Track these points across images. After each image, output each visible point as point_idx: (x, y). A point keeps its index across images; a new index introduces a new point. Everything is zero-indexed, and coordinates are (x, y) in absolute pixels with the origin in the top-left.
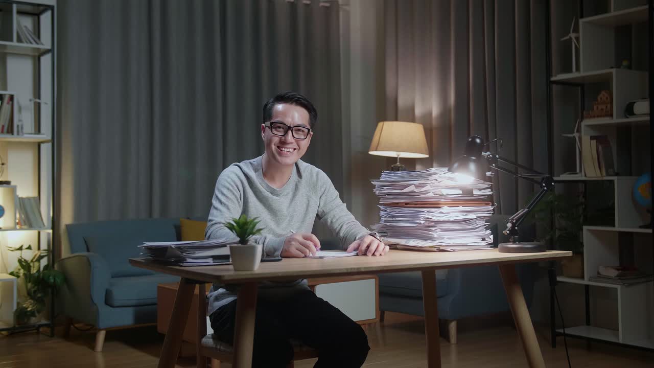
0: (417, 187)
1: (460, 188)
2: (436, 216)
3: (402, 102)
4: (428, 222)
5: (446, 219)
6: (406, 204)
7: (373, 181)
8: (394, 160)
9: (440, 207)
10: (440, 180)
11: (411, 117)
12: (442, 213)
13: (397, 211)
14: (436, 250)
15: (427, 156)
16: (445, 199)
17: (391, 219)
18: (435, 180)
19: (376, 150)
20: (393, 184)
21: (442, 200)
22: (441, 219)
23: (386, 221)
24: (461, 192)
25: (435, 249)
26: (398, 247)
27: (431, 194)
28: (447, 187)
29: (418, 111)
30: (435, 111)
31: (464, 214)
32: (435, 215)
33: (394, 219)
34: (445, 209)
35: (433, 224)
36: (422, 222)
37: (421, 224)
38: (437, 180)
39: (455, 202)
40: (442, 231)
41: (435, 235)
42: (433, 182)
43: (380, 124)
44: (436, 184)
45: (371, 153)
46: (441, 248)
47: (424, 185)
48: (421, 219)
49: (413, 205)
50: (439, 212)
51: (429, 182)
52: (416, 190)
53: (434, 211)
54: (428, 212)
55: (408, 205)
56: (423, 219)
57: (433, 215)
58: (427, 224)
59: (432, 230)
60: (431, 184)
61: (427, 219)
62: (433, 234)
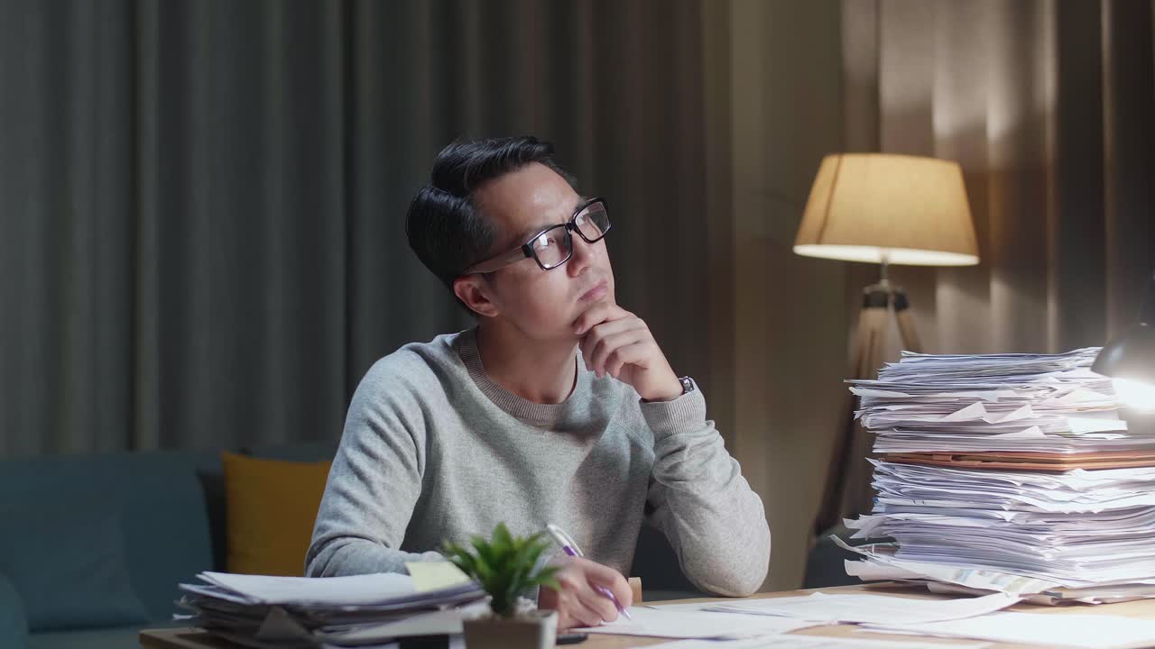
0: (990, 409)
1: (1121, 414)
2: (1047, 500)
3: (893, 89)
4: (1026, 516)
5: (1080, 508)
6: (957, 457)
7: (854, 385)
8: (872, 271)
9: (1060, 472)
10: (1061, 388)
11: (918, 141)
12: (1066, 489)
13: (928, 479)
14: (1050, 602)
15: (970, 260)
16: (1075, 447)
17: (910, 502)
18: (1045, 388)
19: (819, 240)
20: (915, 395)
21: (1070, 451)
22: (1066, 509)
23: (892, 508)
24: (1122, 426)
25: (1048, 599)
26: (931, 586)
27: (1034, 433)
28: (1083, 412)
29: (944, 121)
30: (997, 120)
31: (1134, 491)
32: (1047, 494)
33: (919, 503)
34: (1077, 477)
35: (1040, 522)
36: (1008, 516)
37: (1003, 520)
38: (1053, 390)
39: (1105, 455)
40: (1066, 544)
41: (1047, 556)
42: (1040, 393)
43: (830, 163)
44: (1051, 400)
45: (804, 250)
46: (1066, 595)
47: (1012, 404)
48: (1005, 507)
49: (977, 463)
50: (1058, 486)
51: (1030, 395)
52: (988, 418)
53: (1045, 483)
54: (1025, 485)
55: (961, 460)
56: (1010, 507)
57: (1042, 495)
58: (1022, 522)
59: (1038, 541)
60: (1035, 402)
61: (1021, 508)
62: (1041, 552)
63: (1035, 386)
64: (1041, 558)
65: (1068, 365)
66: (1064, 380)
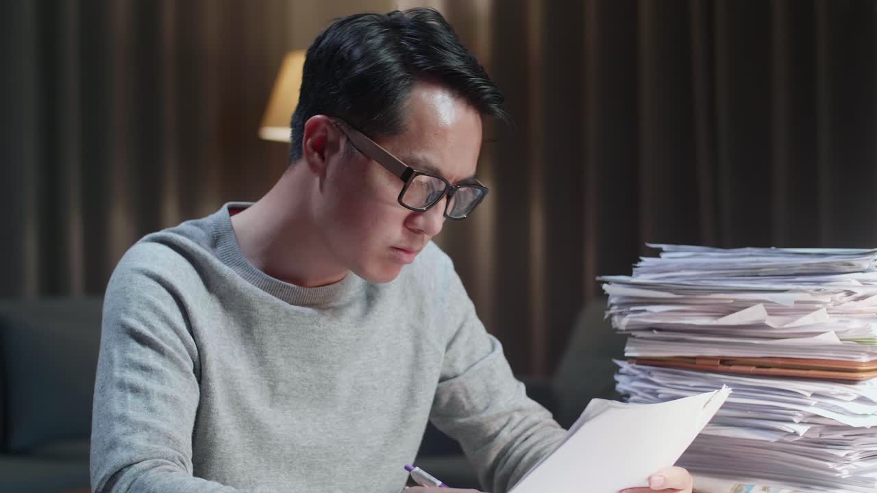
0: (775, 312)
2: (845, 412)
4: (820, 430)
7: (606, 282)
9: (855, 382)
10: (860, 292)
12: (862, 399)
16: (870, 354)
18: (842, 291)
21: (864, 358)
27: (831, 338)
35: (838, 435)
36: (799, 429)
37: (793, 433)
38: (851, 293)
40: (862, 459)
41: (844, 472)
42: (836, 297)
44: (848, 304)
47: (804, 308)
48: (795, 420)
49: (753, 369)
50: (855, 397)
51: (827, 299)
52: (772, 322)
53: (840, 394)
54: (815, 395)
55: (730, 365)
56: (800, 420)
57: (839, 407)
58: (815, 436)
59: (832, 455)
60: (830, 305)
61: (812, 420)
62: (839, 469)
63: (832, 289)
64: (837, 475)
65: (866, 266)
66: (864, 283)
